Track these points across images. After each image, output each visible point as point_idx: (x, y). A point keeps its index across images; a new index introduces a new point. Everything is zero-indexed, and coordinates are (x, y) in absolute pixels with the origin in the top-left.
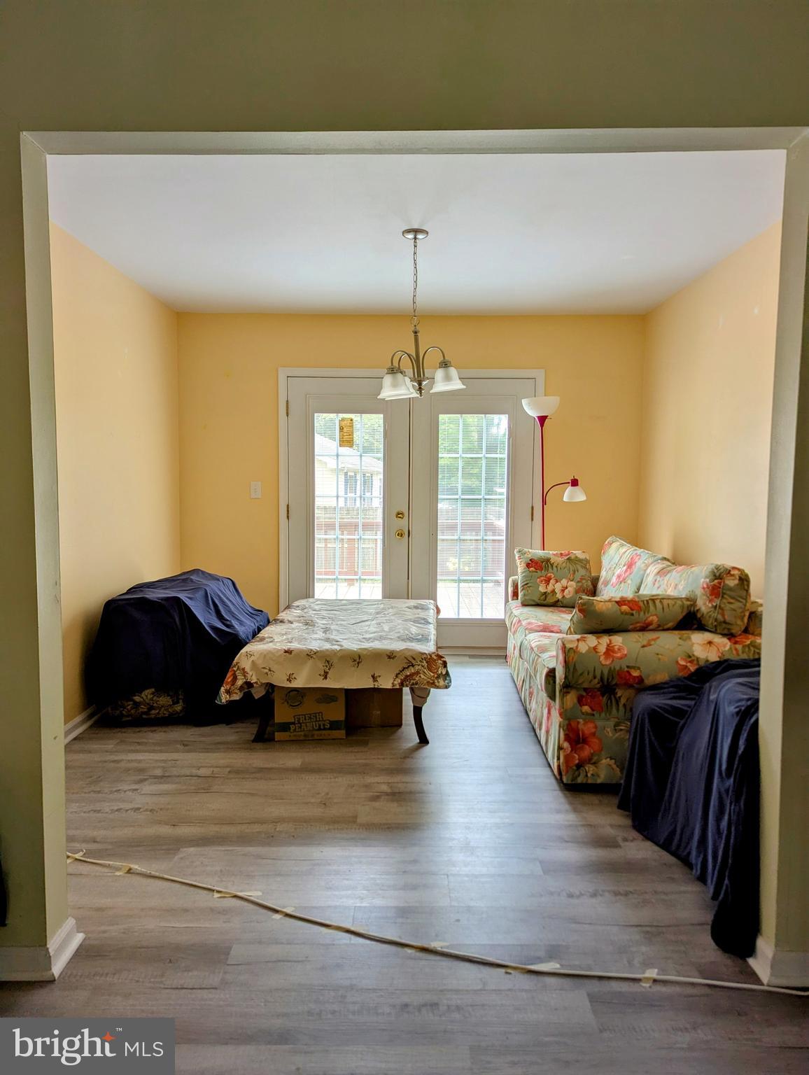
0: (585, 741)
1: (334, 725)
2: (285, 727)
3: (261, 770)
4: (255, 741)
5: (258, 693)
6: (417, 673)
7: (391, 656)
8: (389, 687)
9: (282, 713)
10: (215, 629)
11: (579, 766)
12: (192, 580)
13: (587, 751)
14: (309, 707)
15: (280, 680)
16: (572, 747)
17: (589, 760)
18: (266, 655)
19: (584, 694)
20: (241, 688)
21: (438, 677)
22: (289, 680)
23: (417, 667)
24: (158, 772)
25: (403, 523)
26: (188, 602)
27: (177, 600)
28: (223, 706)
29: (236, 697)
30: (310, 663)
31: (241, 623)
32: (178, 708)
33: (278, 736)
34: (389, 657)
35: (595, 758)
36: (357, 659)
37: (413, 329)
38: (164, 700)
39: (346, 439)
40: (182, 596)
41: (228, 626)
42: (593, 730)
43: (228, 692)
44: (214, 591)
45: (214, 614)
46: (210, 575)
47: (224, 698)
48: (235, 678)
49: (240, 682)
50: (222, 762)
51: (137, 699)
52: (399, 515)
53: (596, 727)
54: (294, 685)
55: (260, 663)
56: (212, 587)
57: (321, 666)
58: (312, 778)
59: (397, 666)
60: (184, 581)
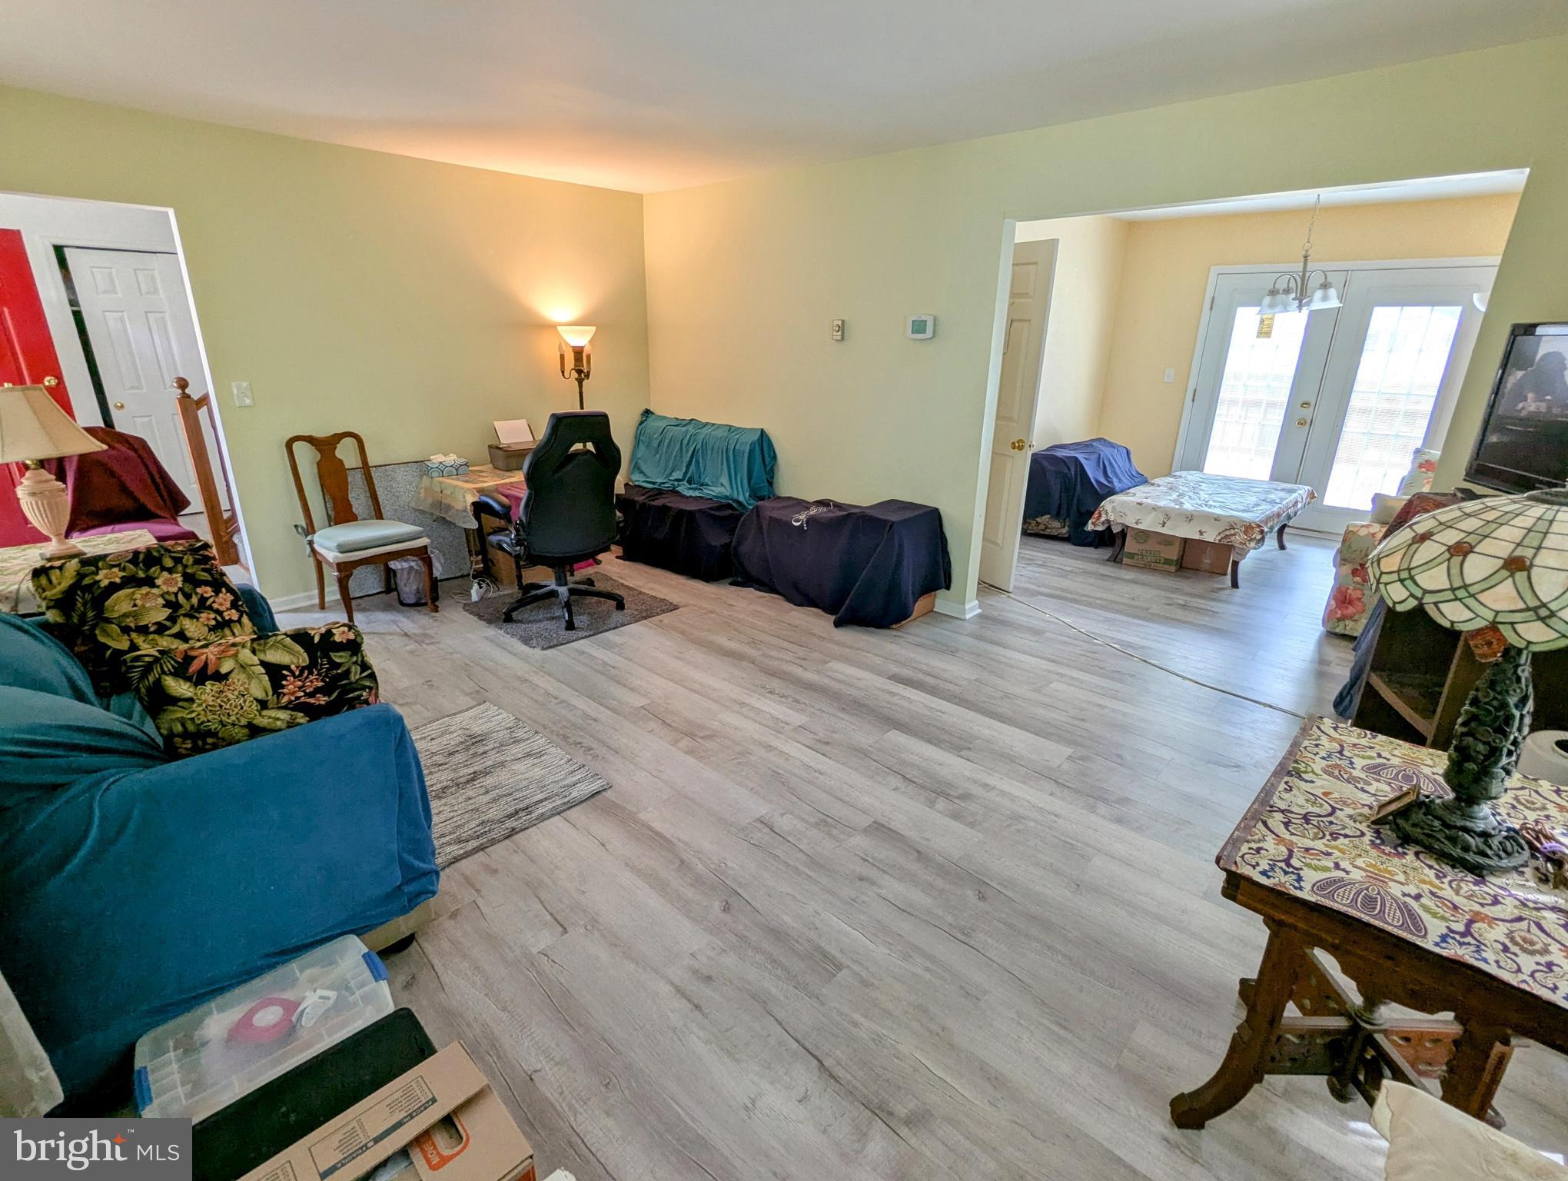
0: (1350, 602)
1: (1167, 562)
2: (1132, 556)
3: (1103, 575)
4: (1108, 560)
5: (1116, 530)
6: (1234, 535)
7: (1217, 519)
8: (1212, 541)
9: (1131, 545)
10: (1097, 481)
11: (1339, 620)
12: (1092, 446)
13: (1351, 610)
14: (1151, 545)
15: (1130, 521)
16: (1337, 604)
17: (1351, 617)
18: (1124, 503)
19: (1359, 568)
20: (1103, 523)
21: (1251, 540)
22: (1136, 523)
23: (1236, 530)
24: (1040, 563)
25: (1307, 413)
26: (1083, 461)
27: (1076, 459)
28: (1089, 532)
29: (1100, 528)
30: (1154, 514)
31: (1120, 481)
32: (1065, 530)
33: (1125, 560)
34: (1216, 520)
35: (1356, 617)
36: (1190, 517)
37: (1304, 253)
38: (1056, 524)
39: (1265, 331)
40: (1081, 457)
41: (1109, 482)
42: (1360, 596)
43: (1093, 523)
44: (1106, 456)
45: (1101, 471)
46: (1109, 442)
47: (1090, 527)
48: (1100, 516)
49: (1103, 519)
50: (1081, 566)
51: (1039, 520)
52: (1305, 404)
53: (1363, 595)
54: (1141, 527)
55: (1118, 509)
56: (1106, 452)
57: (1161, 518)
58: (1134, 586)
59: (1222, 526)
60: (1087, 446)
